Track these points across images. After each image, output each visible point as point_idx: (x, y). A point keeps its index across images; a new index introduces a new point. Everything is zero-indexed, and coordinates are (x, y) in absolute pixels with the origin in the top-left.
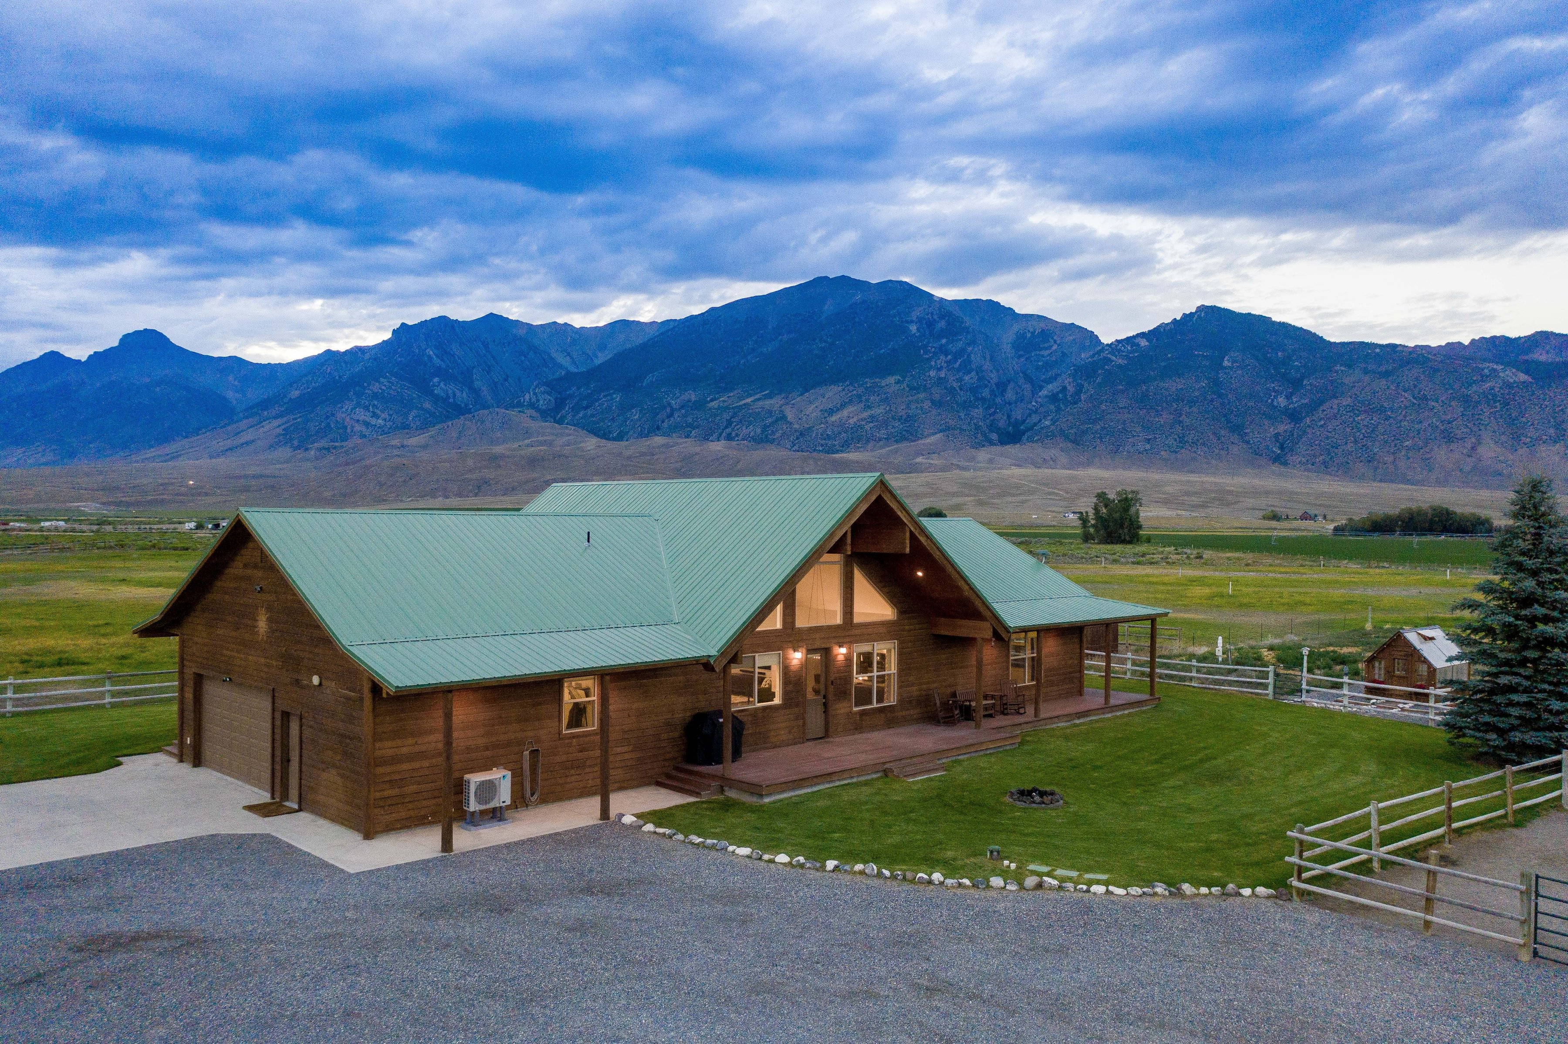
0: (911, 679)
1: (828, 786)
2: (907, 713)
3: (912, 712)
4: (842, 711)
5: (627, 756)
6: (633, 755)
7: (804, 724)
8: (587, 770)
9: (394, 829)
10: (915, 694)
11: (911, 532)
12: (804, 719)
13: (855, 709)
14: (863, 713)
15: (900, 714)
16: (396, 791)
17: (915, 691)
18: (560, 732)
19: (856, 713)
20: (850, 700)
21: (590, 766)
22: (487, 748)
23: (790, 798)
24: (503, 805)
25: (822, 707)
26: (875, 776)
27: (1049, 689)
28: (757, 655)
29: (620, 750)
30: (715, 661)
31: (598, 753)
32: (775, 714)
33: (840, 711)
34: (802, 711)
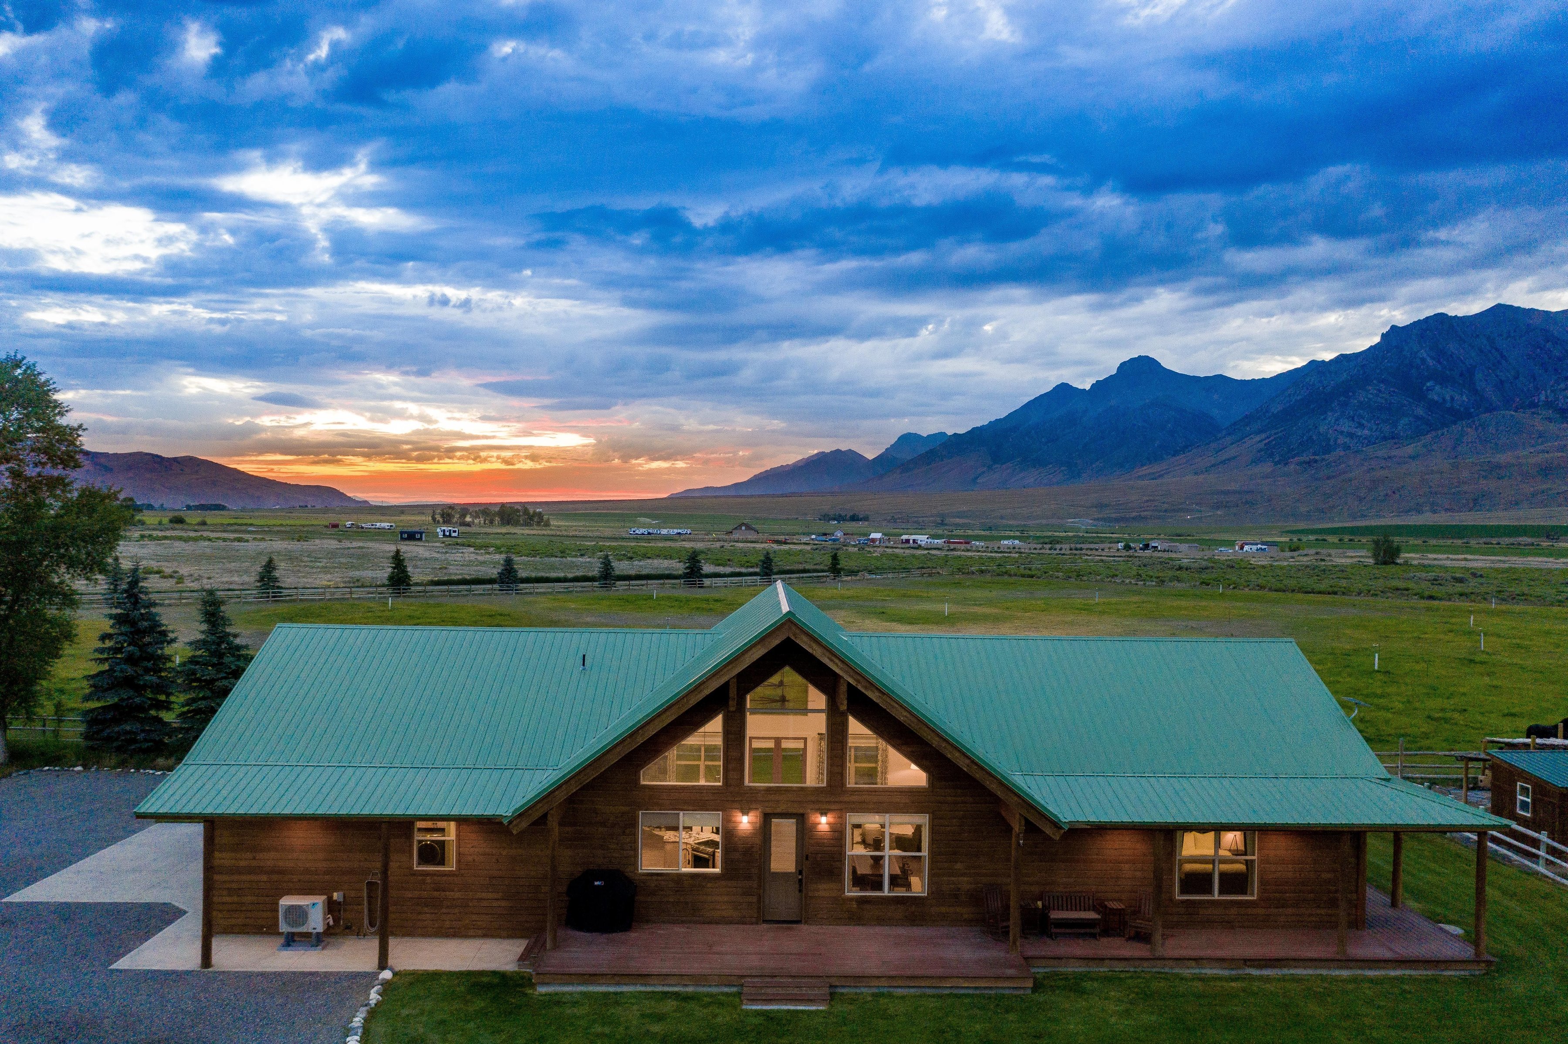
0: (958, 866)
1: (643, 989)
2: (952, 909)
3: (958, 909)
4: (827, 893)
5: (495, 904)
6: (503, 903)
7: (759, 902)
8: (444, 910)
9: (233, 933)
10: (965, 887)
11: (849, 684)
12: (761, 894)
13: (848, 894)
14: (862, 901)
15: (934, 910)
16: (235, 899)
17: (965, 883)
18: (411, 868)
19: (851, 899)
20: (841, 881)
21: (448, 907)
22: (328, 872)
23: (571, 994)
24: (315, 931)
25: (797, 886)
26: (726, 990)
27: (1274, 911)
28: (681, 813)
29: (484, 895)
30: (510, 822)
31: (457, 895)
32: (709, 885)
33: (822, 893)
34: (755, 886)
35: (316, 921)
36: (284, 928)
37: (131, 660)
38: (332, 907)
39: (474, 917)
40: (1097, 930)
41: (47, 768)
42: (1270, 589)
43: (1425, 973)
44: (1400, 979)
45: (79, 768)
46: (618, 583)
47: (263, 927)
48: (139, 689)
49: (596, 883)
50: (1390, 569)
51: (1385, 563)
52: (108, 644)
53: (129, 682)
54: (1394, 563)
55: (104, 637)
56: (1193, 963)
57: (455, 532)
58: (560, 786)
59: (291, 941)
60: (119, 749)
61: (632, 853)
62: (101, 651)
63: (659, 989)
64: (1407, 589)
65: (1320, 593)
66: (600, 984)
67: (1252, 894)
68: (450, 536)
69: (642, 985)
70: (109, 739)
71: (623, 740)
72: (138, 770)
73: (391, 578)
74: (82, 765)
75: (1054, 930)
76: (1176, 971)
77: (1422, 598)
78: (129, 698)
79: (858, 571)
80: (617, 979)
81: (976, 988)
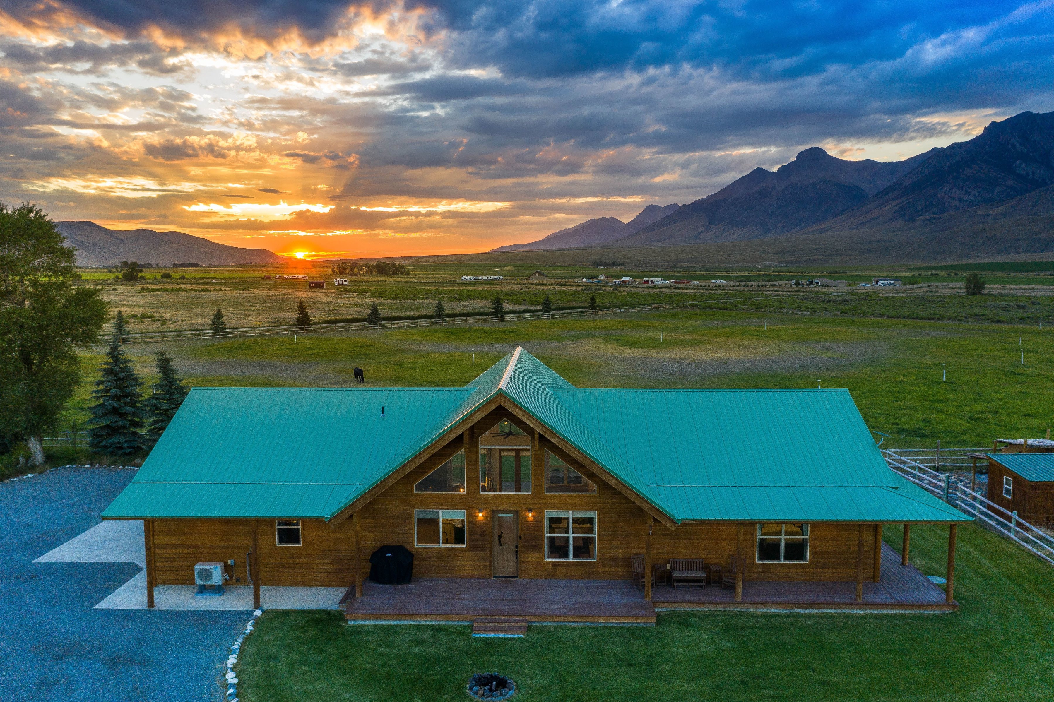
0: (616, 543)
1: (412, 623)
2: (611, 570)
3: (616, 569)
4: (533, 560)
5: (327, 566)
6: (332, 566)
7: (491, 565)
8: (296, 570)
9: (169, 584)
10: (620, 555)
11: (539, 433)
12: (491, 562)
13: (547, 560)
14: (555, 564)
15: (601, 570)
16: (170, 564)
17: (621, 553)
18: (274, 545)
19: (548, 563)
20: (542, 552)
21: (298, 568)
22: (224, 547)
23: (369, 626)
24: (217, 584)
25: (515, 554)
26: (464, 623)
27: (819, 570)
28: (441, 511)
29: (321, 561)
30: (329, 521)
31: (304, 561)
32: (460, 555)
33: (529, 560)
34: (488, 555)
35: (217, 577)
36: (198, 582)
37: (116, 397)
38: (227, 569)
39: (315, 574)
40: (703, 584)
41: (68, 466)
42: (888, 317)
43: (913, 612)
44: (895, 616)
45: (88, 466)
46: (447, 319)
47: (186, 580)
48: (122, 415)
49: (388, 555)
50: (977, 298)
51: (974, 294)
52: (101, 387)
53: (115, 411)
54: (980, 293)
55: (98, 383)
56: (761, 606)
57: (345, 281)
58: (359, 499)
59: (203, 590)
60: (112, 453)
61: (410, 535)
62: (97, 392)
63: (423, 623)
64: (983, 315)
65: (922, 319)
66: (386, 620)
67: (806, 560)
68: (342, 284)
69: (412, 621)
70: (105, 447)
71: (398, 470)
72: (124, 467)
73: (298, 320)
74: (90, 464)
75: (675, 584)
76: (751, 610)
77: (993, 321)
78: (116, 422)
79: (609, 308)
80: (397, 617)
81: (620, 623)
